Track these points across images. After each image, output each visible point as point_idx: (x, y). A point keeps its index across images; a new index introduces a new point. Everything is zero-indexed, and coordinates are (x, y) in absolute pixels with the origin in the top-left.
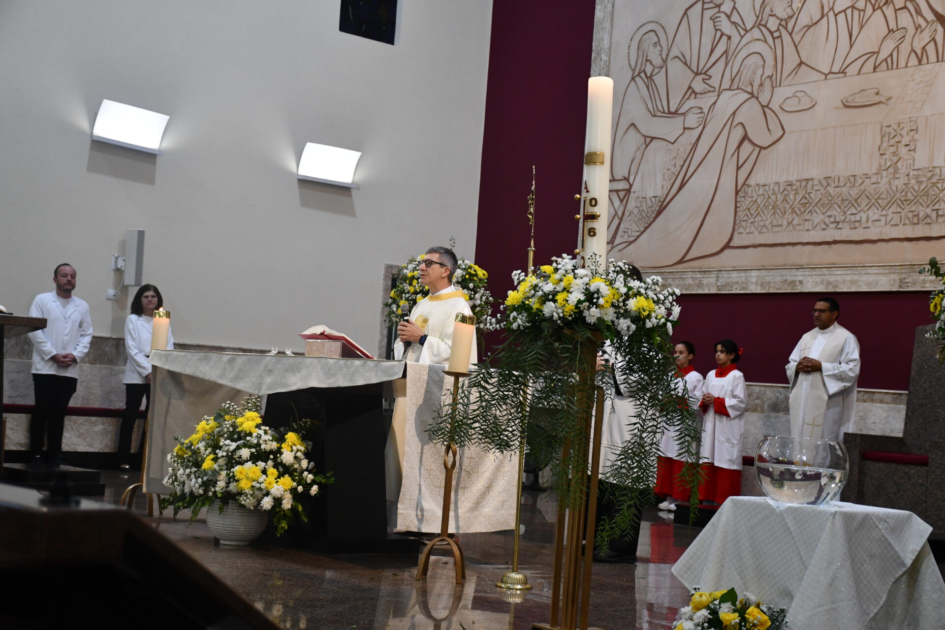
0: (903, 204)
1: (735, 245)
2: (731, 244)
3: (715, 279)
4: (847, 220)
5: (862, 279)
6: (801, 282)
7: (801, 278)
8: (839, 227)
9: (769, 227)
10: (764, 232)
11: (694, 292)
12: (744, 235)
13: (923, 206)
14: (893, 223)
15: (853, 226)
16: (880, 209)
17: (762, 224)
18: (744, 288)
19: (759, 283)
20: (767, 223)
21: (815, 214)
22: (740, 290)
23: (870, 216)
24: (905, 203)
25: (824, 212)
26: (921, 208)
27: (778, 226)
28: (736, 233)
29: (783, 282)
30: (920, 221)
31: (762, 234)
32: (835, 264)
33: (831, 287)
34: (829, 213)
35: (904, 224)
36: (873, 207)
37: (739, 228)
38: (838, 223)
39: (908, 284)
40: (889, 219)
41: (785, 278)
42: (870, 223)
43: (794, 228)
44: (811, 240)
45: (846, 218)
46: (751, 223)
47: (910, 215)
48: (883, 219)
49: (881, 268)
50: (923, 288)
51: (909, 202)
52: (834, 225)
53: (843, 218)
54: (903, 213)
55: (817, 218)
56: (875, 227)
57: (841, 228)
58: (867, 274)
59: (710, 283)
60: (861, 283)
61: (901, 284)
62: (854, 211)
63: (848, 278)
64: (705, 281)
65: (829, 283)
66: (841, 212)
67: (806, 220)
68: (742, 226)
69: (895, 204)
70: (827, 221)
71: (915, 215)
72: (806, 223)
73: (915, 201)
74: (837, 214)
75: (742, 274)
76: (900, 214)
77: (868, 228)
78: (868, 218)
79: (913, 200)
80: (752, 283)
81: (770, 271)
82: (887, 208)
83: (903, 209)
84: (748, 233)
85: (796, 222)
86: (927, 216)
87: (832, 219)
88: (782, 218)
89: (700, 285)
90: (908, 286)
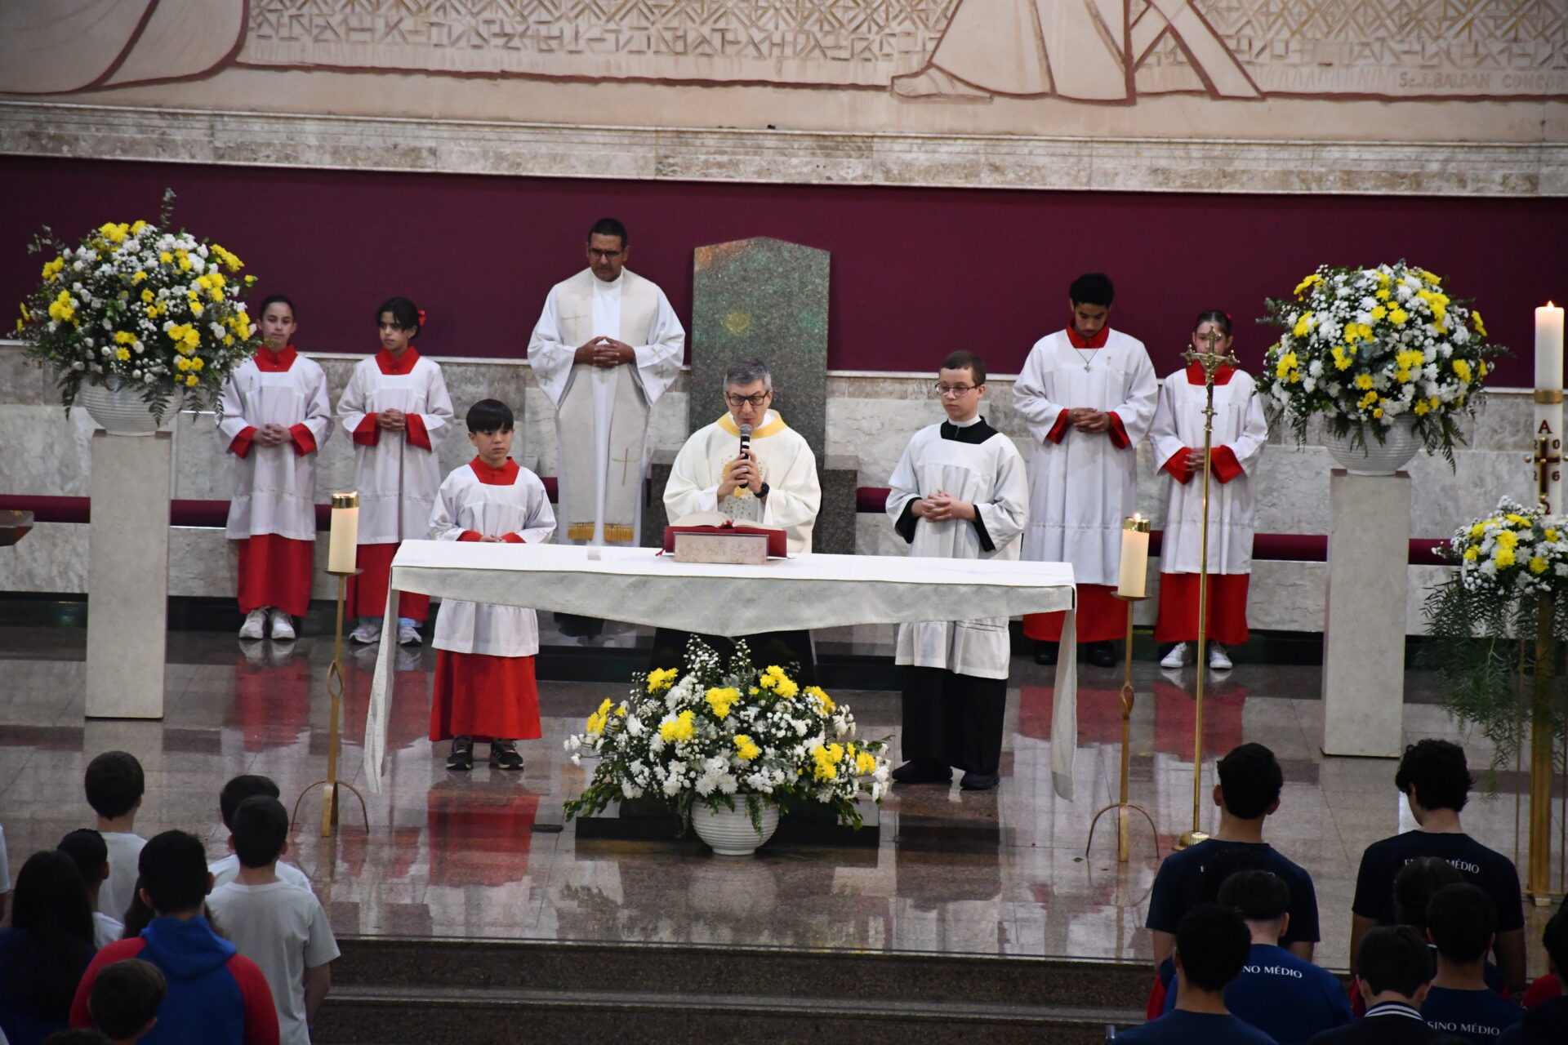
0: (652, 13)
1: (252, 62)
2: (240, 59)
3: (209, 132)
4: (529, 33)
5: (577, 153)
6: (433, 152)
7: (431, 143)
8: (511, 44)
9: (341, 31)
10: (326, 41)
11: (150, 159)
12: (275, 40)
13: (693, 20)
14: (633, 46)
15: (544, 46)
16: (604, 18)
17: (321, 21)
18: (287, 158)
19: (328, 148)
20: (335, 21)
21: (453, 14)
22: (277, 161)
23: (581, 30)
24: (656, 11)
25: (475, 10)
26: (689, 24)
27: (363, 30)
28: (251, 36)
29: (387, 150)
30: (690, 49)
31: (321, 45)
32: (507, 119)
33: (505, 164)
34: (486, 15)
35: (656, 52)
36: (587, 12)
37: (260, 25)
38: (510, 37)
39: (675, 168)
40: (623, 39)
41: (390, 142)
42: (582, 45)
43: (404, 37)
44: (448, 67)
45: (527, 28)
46: (291, 17)
47: (668, 36)
48: (611, 37)
49: (614, 133)
50: (706, 176)
51: (664, 11)
52: (501, 41)
53: (520, 28)
54: (653, 31)
55: (460, 23)
56: (593, 51)
57: (517, 49)
58: (584, 143)
59: (195, 141)
60: (573, 162)
61: (660, 167)
62: (545, 16)
63: (543, 149)
64: (178, 136)
65: (500, 158)
66: (514, 16)
67: (432, 24)
68: (267, 20)
69: (635, 11)
70: (483, 29)
71: (680, 37)
72: (434, 30)
73: (677, 9)
74: (505, 19)
75: (280, 126)
76: (646, 32)
77: (578, 52)
78: (577, 33)
79: (673, 7)
80: (309, 147)
81: (350, 124)
82: (617, 18)
83: (653, 23)
84: (283, 39)
85: (408, 24)
86: (704, 40)
87: (496, 28)
88: (372, 13)
89: (163, 144)
90: (674, 171)
